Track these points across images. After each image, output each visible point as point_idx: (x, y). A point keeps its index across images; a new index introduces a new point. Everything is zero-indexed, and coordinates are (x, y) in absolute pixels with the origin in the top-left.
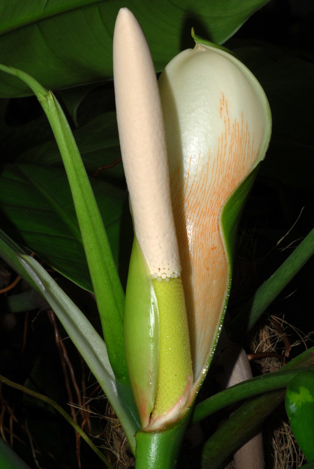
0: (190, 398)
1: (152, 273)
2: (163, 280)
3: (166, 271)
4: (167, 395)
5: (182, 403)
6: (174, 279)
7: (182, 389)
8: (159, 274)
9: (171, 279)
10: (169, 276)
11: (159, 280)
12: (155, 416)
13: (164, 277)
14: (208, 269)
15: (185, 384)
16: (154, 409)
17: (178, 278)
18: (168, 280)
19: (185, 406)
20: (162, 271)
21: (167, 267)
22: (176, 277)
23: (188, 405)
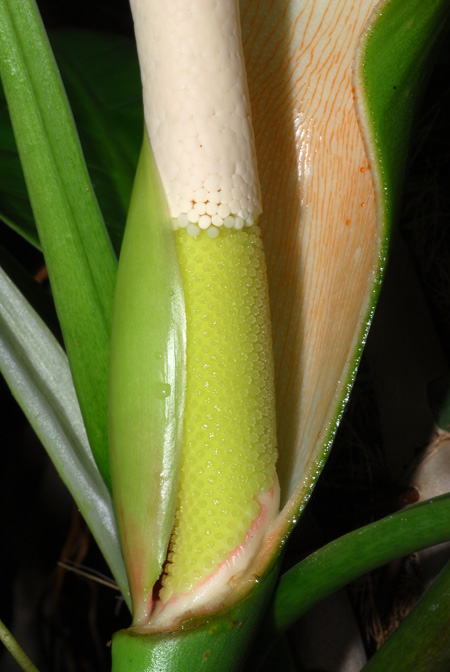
0: (263, 552)
1: (175, 213)
2: (202, 231)
3: (211, 209)
4: (199, 539)
5: (239, 562)
6: (233, 231)
7: (241, 526)
8: (193, 217)
9: (223, 231)
10: (218, 222)
11: (193, 232)
12: (166, 594)
13: (204, 223)
14: (348, 223)
15: (249, 513)
16: (164, 574)
17: (245, 229)
18: (214, 232)
19: (246, 571)
20: (200, 208)
21: (214, 198)
22: (238, 225)
23: (254, 572)
